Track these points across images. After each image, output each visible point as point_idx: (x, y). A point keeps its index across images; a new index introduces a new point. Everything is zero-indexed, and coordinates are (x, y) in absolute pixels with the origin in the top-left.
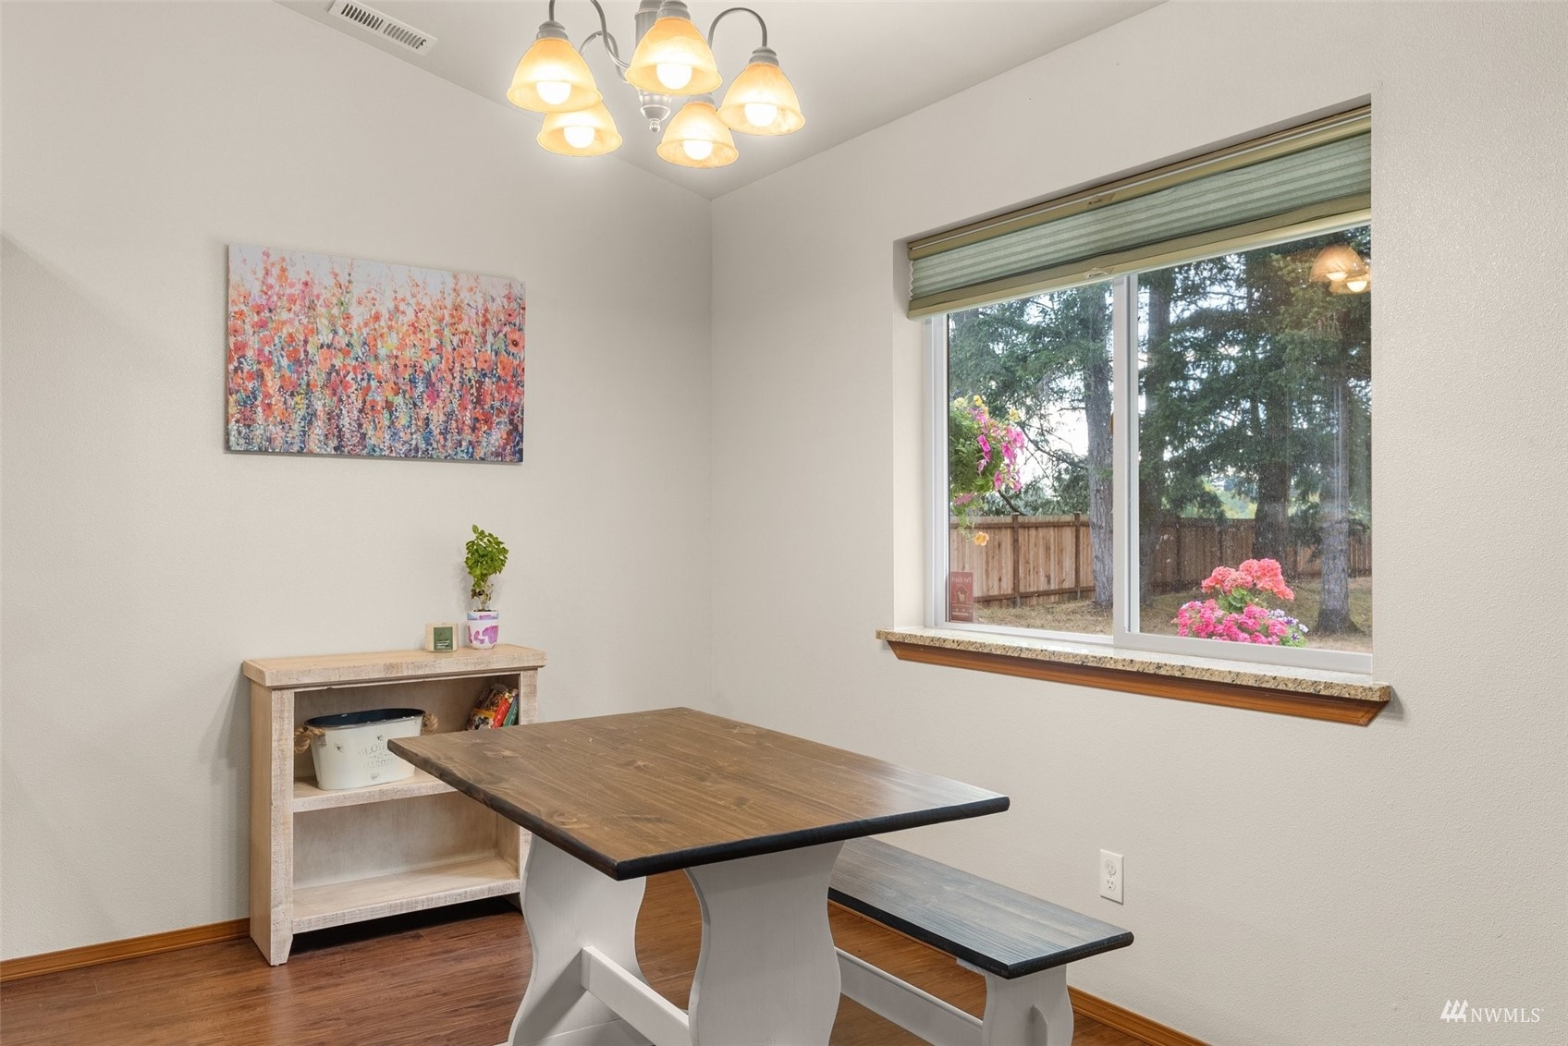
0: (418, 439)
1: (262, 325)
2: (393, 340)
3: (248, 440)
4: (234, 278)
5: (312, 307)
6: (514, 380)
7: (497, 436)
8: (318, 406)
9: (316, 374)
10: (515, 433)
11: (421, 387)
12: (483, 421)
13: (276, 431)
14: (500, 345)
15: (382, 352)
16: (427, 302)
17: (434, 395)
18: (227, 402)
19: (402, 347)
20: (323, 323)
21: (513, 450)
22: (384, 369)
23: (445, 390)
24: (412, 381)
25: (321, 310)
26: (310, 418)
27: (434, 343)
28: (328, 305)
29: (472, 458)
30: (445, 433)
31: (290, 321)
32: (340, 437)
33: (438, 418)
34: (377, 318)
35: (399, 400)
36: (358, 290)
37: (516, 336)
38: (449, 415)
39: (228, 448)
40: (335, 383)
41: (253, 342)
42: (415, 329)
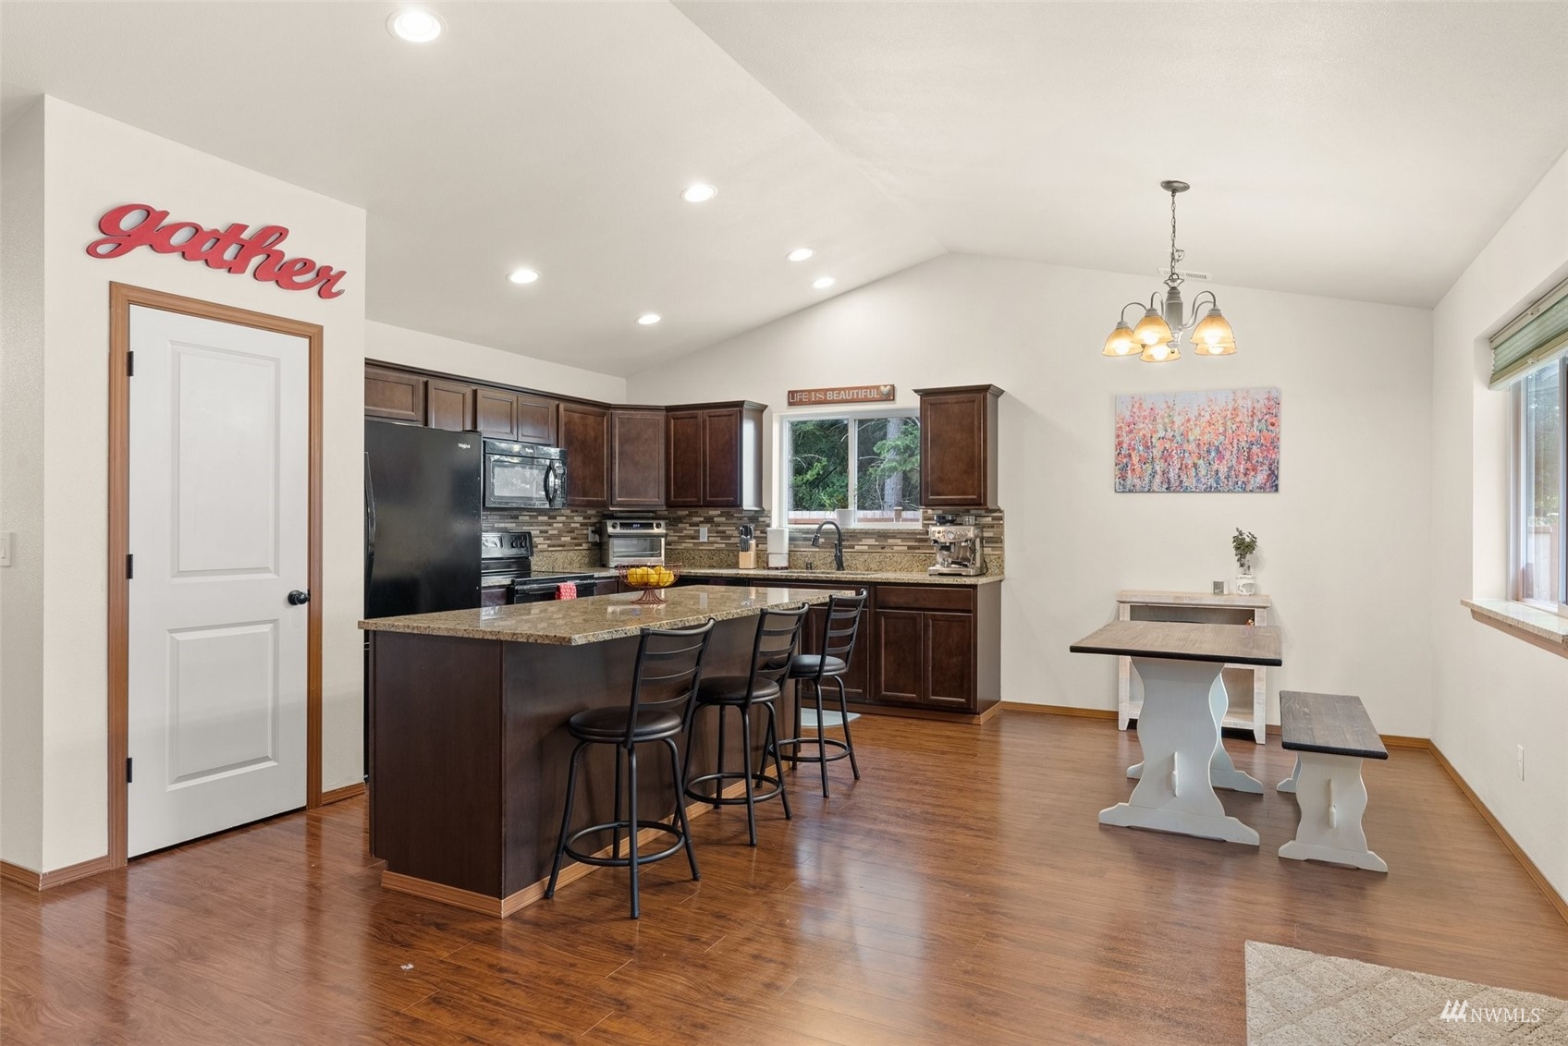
0: (1212, 482)
1: (1131, 431)
2: (1197, 431)
3: (1124, 487)
4: (1118, 411)
5: (1155, 420)
6: (1274, 444)
7: (1261, 477)
8: (1158, 468)
9: (1156, 452)
10: (1274, 475)
11: (1213, 454)
12: (1252, 470)
13: (1137, 481)
14: (1263, 426)
15: (1191, 438)
16: (1217, 409)
17: (1220, 457)
18: (1115, 469)
19: (1203, 434)
20: (1160, 427)
21: (1272, 484)
22: (1192, 446)
23: (1227, 455)
24: (1209, 451)
25: (1159, 420)
26: (1154, 474)
27: (1221, 430)
28: (1162, 418)
29: (1244, 490)
30: (1227, 478)
31: (1144, 428)
32: (1169, 483)
33: (1223, 470)
34: (1189, 420)
35: (1201, 462)
36: (1178, 408)
37: (1273, 420)
38: (1230, 468)
39: (1115, 490)
40: (1166, 456)
41: (1126, 440)
42: (1210, 423)
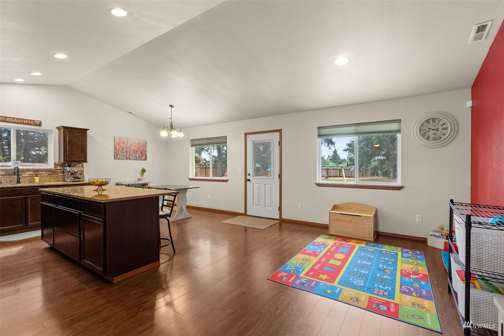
0: (135, 158)
1: (119, 145)
2: (133, 147)
3: (117, 158)
4: (116, 141)
5: (124, 143)
6: (146, 151)
7: (144, 157)
8: (125, 154)
9: (124, 151)
10: (146, 157)
11: (136, 152)
12: (142, 156)
13: (120, 157)
14: (144, 147)
15: (131, 148)
16: (136, 143)
18: (115, 154)
19: (134, 148)
21: (146, 159)
22: (132, 150)
23: (138, 153)
24: (135, 151)
25: (125, 144)
26: (124, 156)
27: (137, 147)
28: (126, 143)
29: (141, 160)
30: (138, 157)
31: (122, 145)
32: (127, 158)
33: (137, 156)
34: (131, 145)
35: (133, 154)
36: (129, 142)
37: (146, 146)
38: (139, 155)
39: (115, 159)
40: (126, 152)
41: (118, 147)
42: (135, 146)
